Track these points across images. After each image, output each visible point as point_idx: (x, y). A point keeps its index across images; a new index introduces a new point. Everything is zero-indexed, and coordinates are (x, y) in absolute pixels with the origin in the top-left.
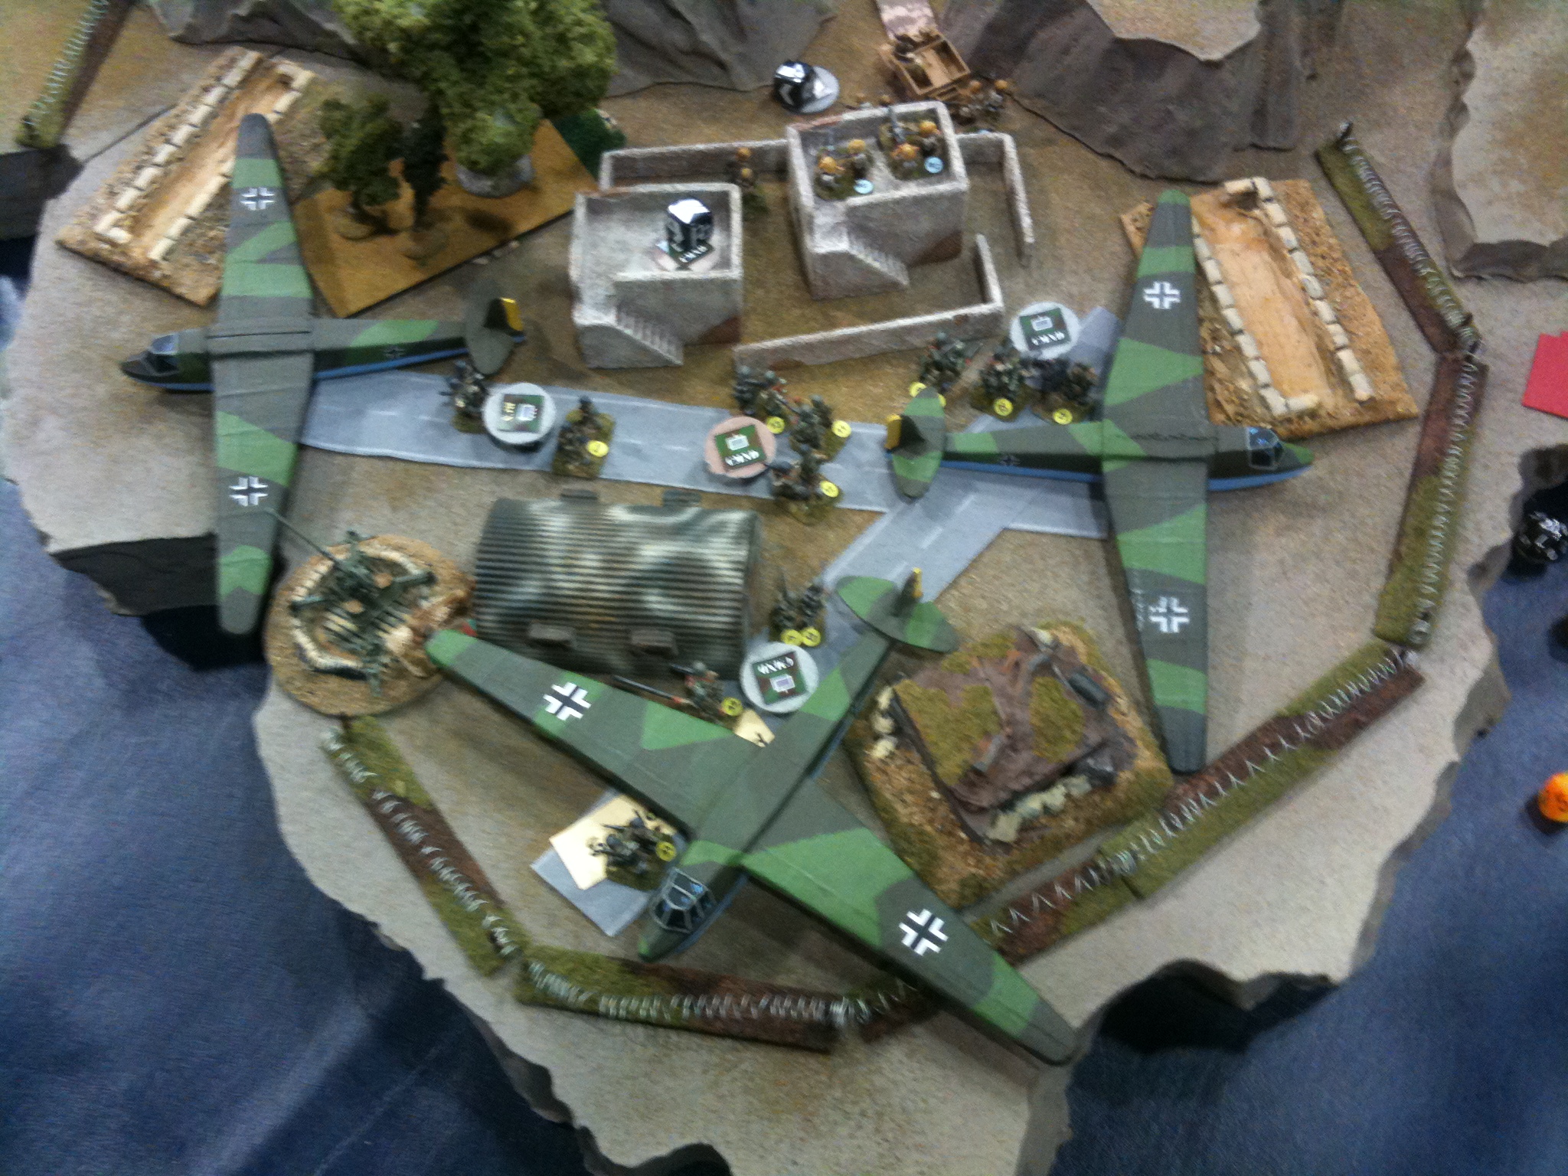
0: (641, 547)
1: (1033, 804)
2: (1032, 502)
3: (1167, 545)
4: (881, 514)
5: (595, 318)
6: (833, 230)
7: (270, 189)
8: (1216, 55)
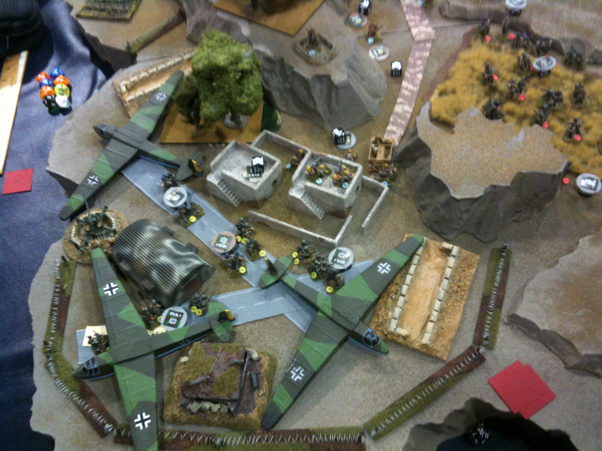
0: (162, 256)
1: (207, 405)
2: (298, 311)
3: (315, 350)
4: (252, 287)
5: (213, 180)
6: (300, 190)
7: (166, 95)
8: (458, 197)
